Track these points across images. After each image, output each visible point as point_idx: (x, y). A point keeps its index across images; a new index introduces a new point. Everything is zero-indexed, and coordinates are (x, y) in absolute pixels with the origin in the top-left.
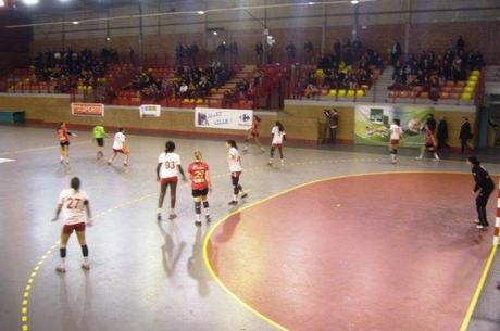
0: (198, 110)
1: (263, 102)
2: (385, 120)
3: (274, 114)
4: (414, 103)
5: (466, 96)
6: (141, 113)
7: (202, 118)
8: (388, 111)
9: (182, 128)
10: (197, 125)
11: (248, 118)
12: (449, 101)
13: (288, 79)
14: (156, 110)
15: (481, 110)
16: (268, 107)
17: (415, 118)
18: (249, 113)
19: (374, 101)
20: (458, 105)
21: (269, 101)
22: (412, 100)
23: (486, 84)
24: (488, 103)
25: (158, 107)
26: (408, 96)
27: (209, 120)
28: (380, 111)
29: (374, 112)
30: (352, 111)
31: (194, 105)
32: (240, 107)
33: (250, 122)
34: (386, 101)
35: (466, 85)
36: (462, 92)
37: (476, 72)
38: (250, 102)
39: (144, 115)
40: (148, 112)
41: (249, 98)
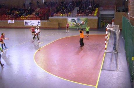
0: (25, 21)
1: (43, 18)
2: (75, 21)
3: (46, 21)
4: (82, 17)
5: (95, 15)
6: (9, 22)
7: (26, 23)
8: (76, 19)
9: (20, 26)
10: (25, 25)
11: (39, 23)
12: (91, 16)
13: (49, 11)
14: (13, 21)
15: (99, 18)
16: (44, 19)
17: (83, 21)
18: (39, 21)
19: (72, 17)
20: (93, 17)
21: (44, 18)
22: (82, 16)
23: (100, 11)
24: (100, 16)
25: (14, 20)
26: (81, 15)
27: (28, 24)
28: (74, 19)
29: (72, 20)
30: (67, 19)
31: (24, 20)
32: (37, 20)
33: (40, 23)
34: (75, 17)
35: (95, 12)
36: (94, 14)
37: (97, 9)
38: (40, 18)
39: (10, 23)
40: (11, 22)
41: (39, 17)
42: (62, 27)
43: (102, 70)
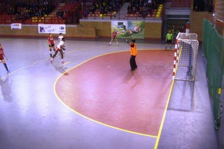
0: (40, 25)
1: (69, 21)
2: (124, 27)
3: (75, 26)
4: (136, 19)
5: (158, 16)
6: (12, 27)
7: (42, 29)
8: (125, 23)
9: (32, 34)
10: (40, 32)
11: (63, 28)
12: (151, 18)
13: (81, 9)
14: (19, 26)
15: (164, 22)
16: (72, 23)
17: (137, 26)
18: (64, 26)
19: (119, 19)
20: (154, 20)
21: (72, 20)
22: (135, 18)
23: (166, 10)
24: (166, 19)
25: (20, 24)
26: (134, 16)
27: (45, 30)
28: (122, 23)
29: (119, 24)
30: (110, 24)
31: (38, 23)
32: (59, 23)
33: (65, 30)
34: (124, 19)
35: (157, 11)
36: (156, 14)
37: (161, 5)
38: (64, 21)
39: (13, 29)
40: (15, 27)
41: (64, 19)
42: (101, 37)
43: (168, 109)
